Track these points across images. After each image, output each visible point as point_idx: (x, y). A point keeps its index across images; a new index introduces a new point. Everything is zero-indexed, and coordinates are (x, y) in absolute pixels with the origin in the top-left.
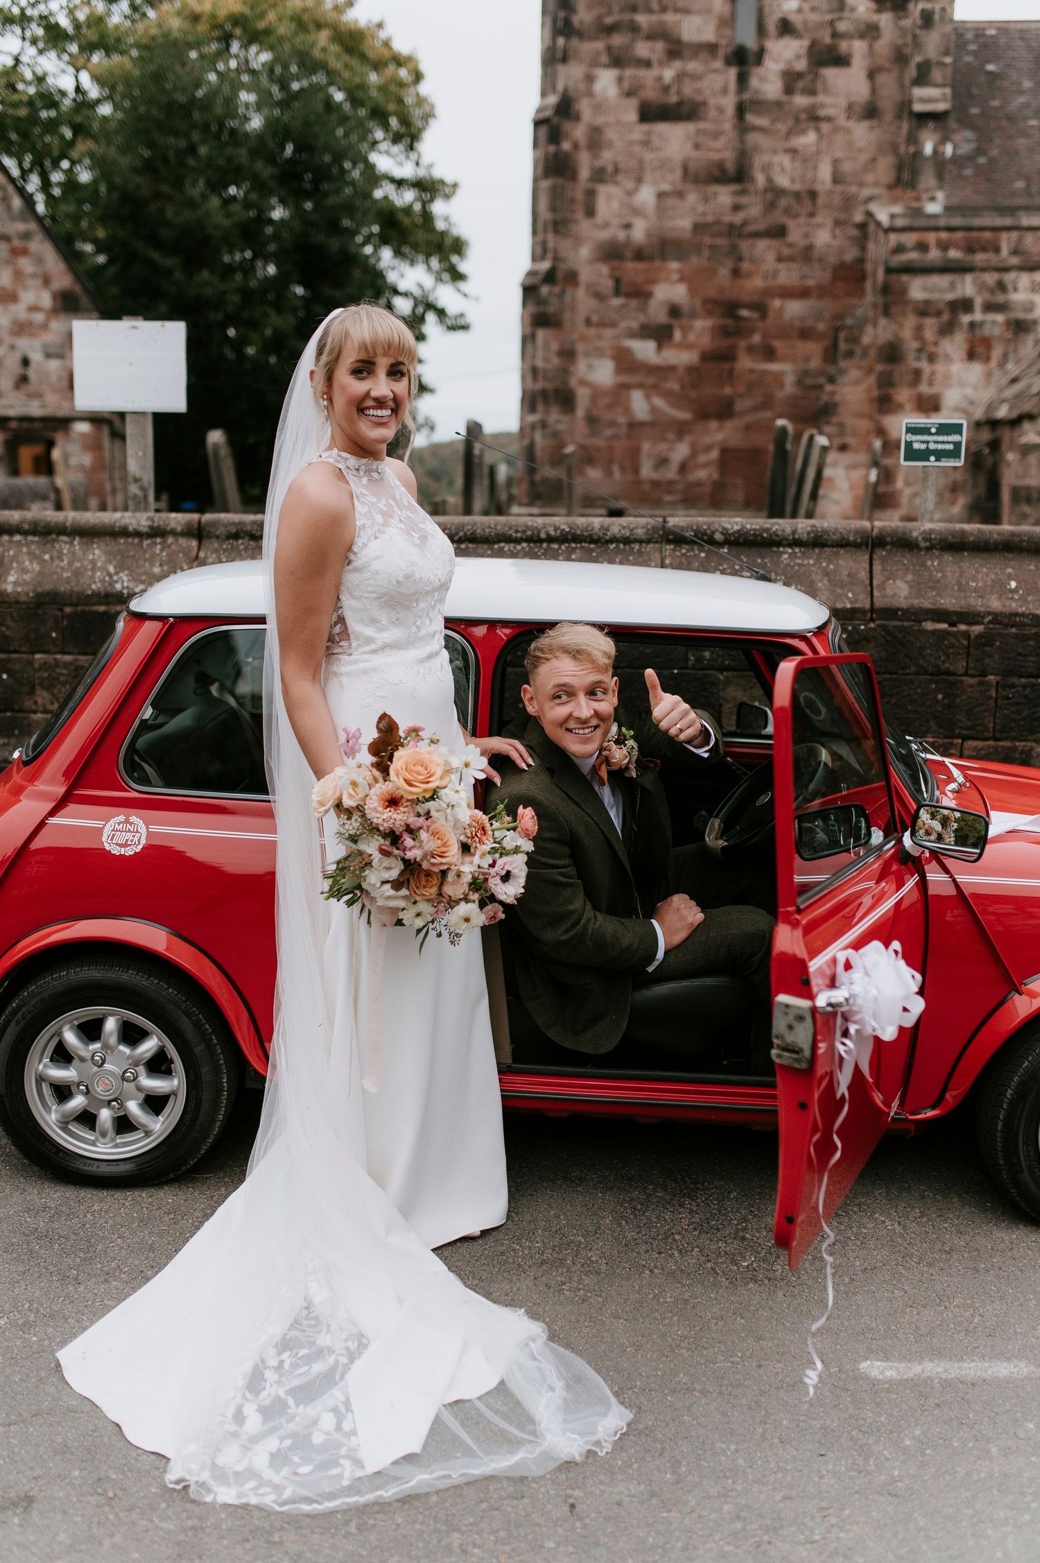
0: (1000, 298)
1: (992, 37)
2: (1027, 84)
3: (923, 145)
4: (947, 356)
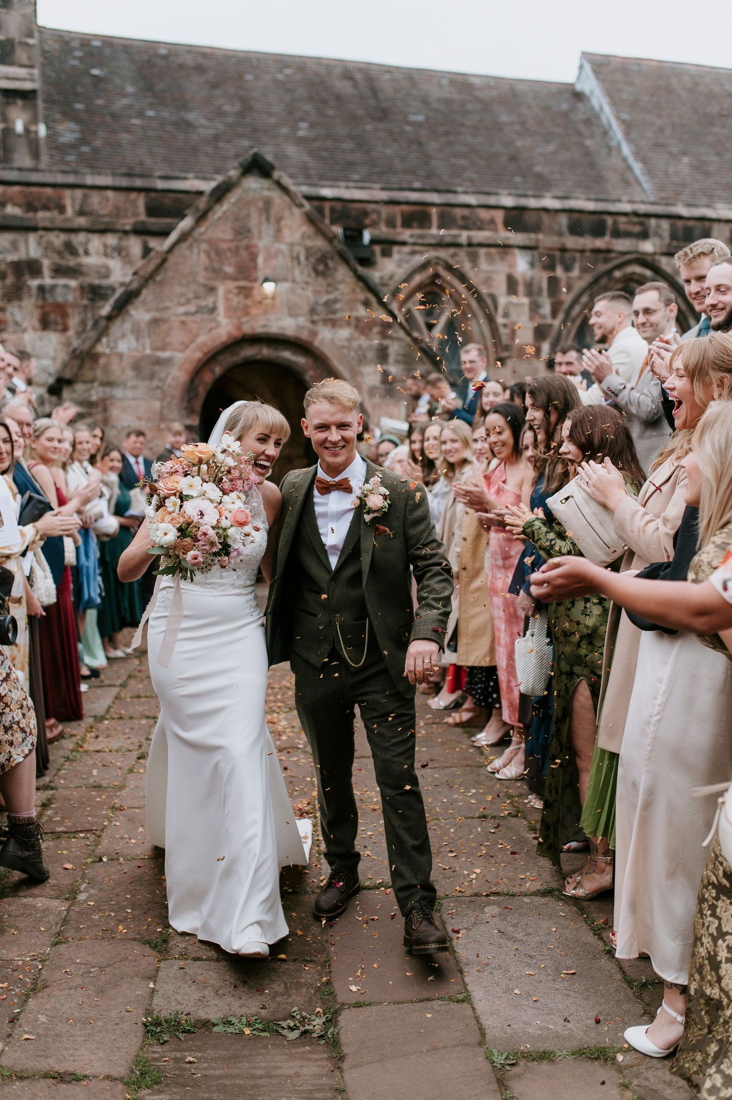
0: (72, 262)
1: (98, 47)
2: (130, 89)
3: (14, 123)
4: (17, 323)
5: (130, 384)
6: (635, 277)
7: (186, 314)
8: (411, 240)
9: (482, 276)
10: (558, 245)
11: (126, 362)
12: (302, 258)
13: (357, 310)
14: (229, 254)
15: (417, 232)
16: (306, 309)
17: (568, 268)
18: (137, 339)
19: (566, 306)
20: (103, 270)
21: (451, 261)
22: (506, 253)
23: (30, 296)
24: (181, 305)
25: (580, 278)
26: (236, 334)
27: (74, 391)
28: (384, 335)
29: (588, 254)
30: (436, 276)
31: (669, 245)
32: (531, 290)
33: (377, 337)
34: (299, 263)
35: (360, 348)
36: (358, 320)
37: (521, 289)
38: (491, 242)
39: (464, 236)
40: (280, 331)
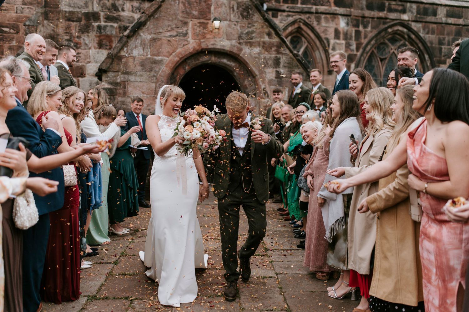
0: (115, 14)
4: (86, 44)
5: (139, 73)
6: (399, 32)
7: (170, 36)
8: (287, 10)
9: (322, 29)
10: (361, 15)
11: (137, 61)
12: (235, 8)
13: (264, 38)
14: (195, 3)
15: (291, 5)
16: (236, 36)
17: (365, 27)
18: (144, 49)
19: (364, 45)
20: (131, 19)
21: (307, 21)
22: (335, 18)
23: (94, 31)
24: (169, 31)
25: (371, 32)
26: (197, 48)
27: (108, 77)
28: (278, 52)
29: (376, 19)
30: (299, 28)
31: (416, 16)
32: (347, 36)
33: (274, 53)
34: (233, 11)
35: (265, 58)
36: (264, 43)
37: (342, 36)
38: (327, 12)
39: (314, 9)
40: (222, 48)
